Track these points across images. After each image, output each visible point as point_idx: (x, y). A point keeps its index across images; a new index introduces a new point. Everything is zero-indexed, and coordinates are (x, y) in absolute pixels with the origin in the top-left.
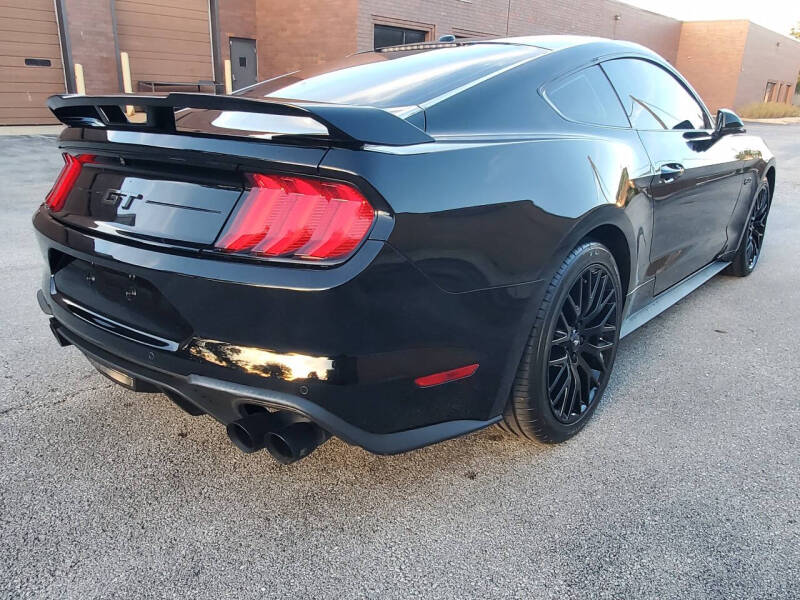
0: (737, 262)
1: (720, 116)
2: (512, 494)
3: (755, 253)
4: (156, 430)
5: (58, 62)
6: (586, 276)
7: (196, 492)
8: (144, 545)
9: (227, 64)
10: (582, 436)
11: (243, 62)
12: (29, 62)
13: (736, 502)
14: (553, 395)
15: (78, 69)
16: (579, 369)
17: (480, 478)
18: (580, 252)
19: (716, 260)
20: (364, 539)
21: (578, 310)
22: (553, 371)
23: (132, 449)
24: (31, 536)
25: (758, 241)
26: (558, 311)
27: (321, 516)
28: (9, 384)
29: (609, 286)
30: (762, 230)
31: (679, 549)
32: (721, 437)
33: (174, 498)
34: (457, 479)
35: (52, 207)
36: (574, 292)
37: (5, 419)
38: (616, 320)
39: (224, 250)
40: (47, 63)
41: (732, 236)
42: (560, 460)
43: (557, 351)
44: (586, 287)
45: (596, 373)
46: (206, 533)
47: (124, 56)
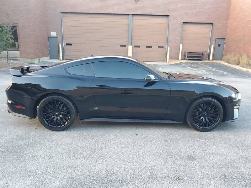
9: (212, 47)
12: (159, 47)
26: (44, 105)
40: (163, 47)
47: (181, 45)
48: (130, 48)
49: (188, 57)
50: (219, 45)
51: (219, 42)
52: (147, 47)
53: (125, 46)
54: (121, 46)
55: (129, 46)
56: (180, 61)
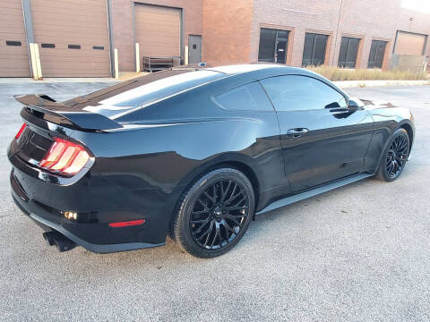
3: (398, 169)
5: (107, 48)
9: (187, 48)
12: (95, 48)
14: (197, 235)
15: (116, 51)
17: (162, 269)
25: (401, 163)
34: (152, 268)
40: (102, 48)
45: (238, 228)
47: (137, 45)
48: (34, 49)
49: (152, 66)
50: (195, 47)
51: (195, 41)
52: (70, 47)
53: (18, 44)
54: (9, 43)
55: (31, 45)
56: (139, 74)
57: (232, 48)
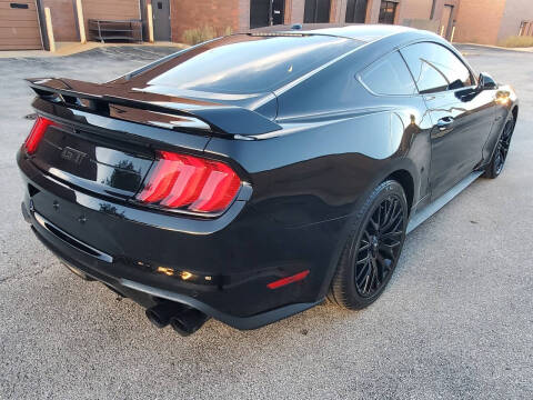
0: (489, 170)
1: (481, 78)
2: (330, 346)
3: (501, 162)
4: (102, 295)
5: (33, 6)
6: (383, 204)
7: (127, 342)
8: (95, 381)
9: (150, 7)
10: (378, 303)
11: (160, 6)
12: (13, 5)
13: (473, 353)
14: (359, 282)
15: (47, 11)
16: (377, 261)
17: (310, 333)
18: (379, 189)
19: (475, 170)
20: (234, 378)
21: (377, 226)
22: (359, 267)
23: (87, 309)
24: (22, 374)
25: (504, 154)
26: (363, 229)
27: (206, 361)
28: (6, 259)
29: (399, 207)
30: (507, 147)
31: (434, 388)
32: (468, 304)
33: (114, 348)
34: (295, 335)
35: (30, 153)
36: (374, 217)
37: (3, 286)
38: (402, 227)
39: (141, 202)
40: (25, 7)
41: (486, 154)
42: (363, 321)
43: (362, 255)
44: (383, 211)
45: (388, 261)
46: (133, 374)
47: (79, 2)
56: (86, 46)
57: (214, 8)
